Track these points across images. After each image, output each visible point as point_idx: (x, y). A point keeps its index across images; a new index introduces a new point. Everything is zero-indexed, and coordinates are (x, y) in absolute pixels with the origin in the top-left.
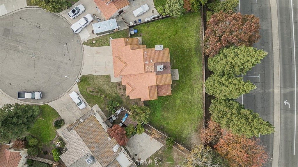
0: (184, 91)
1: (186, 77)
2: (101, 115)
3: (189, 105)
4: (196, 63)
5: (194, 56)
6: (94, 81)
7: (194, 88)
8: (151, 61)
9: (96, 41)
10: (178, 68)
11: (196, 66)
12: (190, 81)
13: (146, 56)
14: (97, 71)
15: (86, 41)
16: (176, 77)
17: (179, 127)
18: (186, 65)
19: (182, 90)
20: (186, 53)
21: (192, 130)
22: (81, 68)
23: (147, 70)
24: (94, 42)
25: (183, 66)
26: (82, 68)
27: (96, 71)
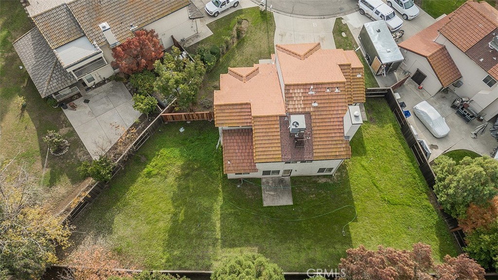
0: (231, 219)
1: (270, 225)
2: (190, 41)
3: (193, 231)
4: (311, 256)
5: (331, 250)
6: (261, 32)
7: (239, 249)
8: (316, 105)
9: (346, 38)
10: (295, 204)
11: (303, 255)
12: (258, 238)
13: (328, 90)
14: (282, 38)
15: (343, 22)
16: (272, 197)
17: (135, 203)
18: (303, 225)
19: (236, 214)
20: (336, 227)
21: (120, 239)
22: (290, 13)
23: (291, 91)
24: (344, 34)
25: (300, 219)
26: (290, 15)
27: (282, 36)
